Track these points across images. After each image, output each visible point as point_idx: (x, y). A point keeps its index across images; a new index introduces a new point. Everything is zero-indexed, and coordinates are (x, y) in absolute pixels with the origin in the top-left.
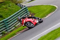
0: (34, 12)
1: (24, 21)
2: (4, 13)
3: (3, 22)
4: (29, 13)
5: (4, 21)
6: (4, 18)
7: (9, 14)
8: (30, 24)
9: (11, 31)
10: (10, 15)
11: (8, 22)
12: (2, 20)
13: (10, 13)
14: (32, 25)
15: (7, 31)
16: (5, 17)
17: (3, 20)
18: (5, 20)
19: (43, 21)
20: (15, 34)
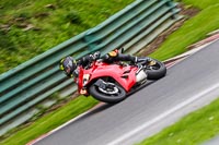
0: (195, 4)
2: (86, 10)
3: (83, 40)
4: (176, 7)
5: (87, 38)
6: (87, 27)
7: (103, 10)
8: (107, 87)
10: (108, 15)
11: (99, 42)
12: (80, 32)
13: (109, 7)
14: (116, 91)
16: (90, 23)
17: (82, 35)
18: (89, 31)
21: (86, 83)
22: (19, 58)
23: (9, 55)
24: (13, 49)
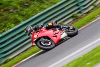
1: (35, 36)
8: (45, 42)
9: (87, 13)
14: (50, 43)
15: (80, 12)
19: (77, 32)
20: (94, 18)
21: (35, 40)
22: (45, 6)
23: (41, 5)
24: (42, 2)
